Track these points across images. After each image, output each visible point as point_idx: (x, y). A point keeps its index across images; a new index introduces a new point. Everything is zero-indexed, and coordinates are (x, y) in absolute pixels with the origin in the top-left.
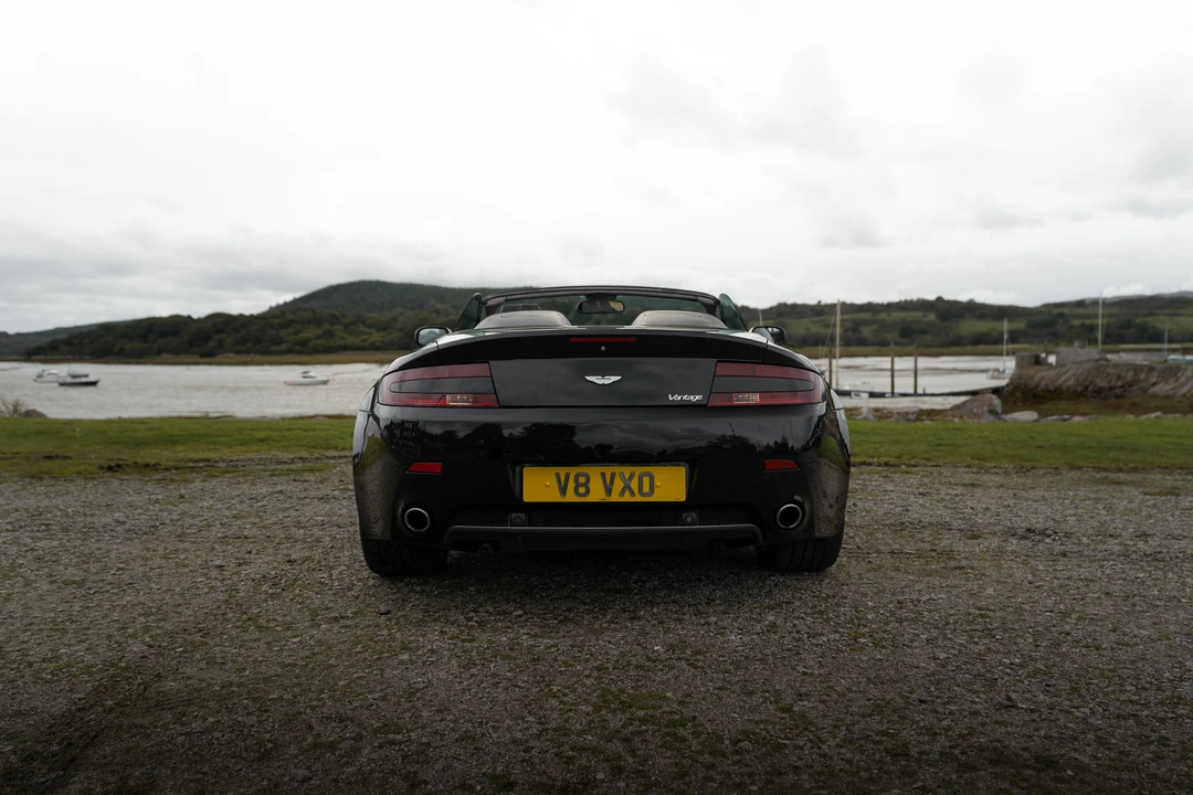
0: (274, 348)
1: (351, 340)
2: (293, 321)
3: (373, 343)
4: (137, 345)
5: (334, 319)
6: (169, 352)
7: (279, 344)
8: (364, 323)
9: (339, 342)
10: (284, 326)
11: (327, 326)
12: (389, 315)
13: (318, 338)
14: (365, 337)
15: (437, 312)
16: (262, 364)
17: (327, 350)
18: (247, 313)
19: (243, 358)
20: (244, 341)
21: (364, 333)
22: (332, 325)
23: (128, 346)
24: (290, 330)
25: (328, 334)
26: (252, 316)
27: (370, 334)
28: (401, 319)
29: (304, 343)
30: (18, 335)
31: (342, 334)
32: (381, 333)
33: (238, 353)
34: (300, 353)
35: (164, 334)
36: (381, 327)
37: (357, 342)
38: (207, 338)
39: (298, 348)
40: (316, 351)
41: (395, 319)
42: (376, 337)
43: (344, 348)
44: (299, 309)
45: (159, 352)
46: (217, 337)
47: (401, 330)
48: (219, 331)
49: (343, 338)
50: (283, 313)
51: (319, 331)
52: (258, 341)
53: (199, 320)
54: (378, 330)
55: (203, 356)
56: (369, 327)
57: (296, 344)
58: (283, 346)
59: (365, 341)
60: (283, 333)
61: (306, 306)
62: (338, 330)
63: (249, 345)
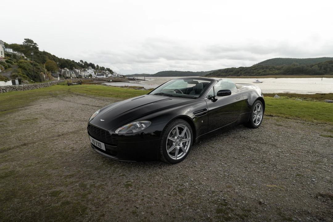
0: (252, 74)
1: (270, 72)
2: (257, 68)
3: (276, 73)
4: (225, 74)
5: (267, 68)
6: (231, 75)
7: (254, 73)
8: (274, 68)
9: (268, 73)
10: (255, 69)
11: (265, 69)
12: (282, 66)
13: (262, 72)
14: (274, 72)
15: (294, 65)
16: (248, 78)
17: (264, 75)
18: (247, 67)
19: (245, 77)
20: (246, 73)
21: (274, 71)
22: (266, 69)
23: (223, 74)
24: (256, 70)
25: (265, 71)
26: (248, 67)
27: (275, 71)
28: (284, 67)
29: (259, 73)
30: (205, 72)
31: (268, 71)
32: (278, 71)
33: (244, 75)
34: (258, 75)
35: (230, 72)
36: (278, 69)
37: (272, 73)
38: (238, 72)
39: (258, 74)
40: (262, 75)
41: (282, 67)
42: (277, 72)
43: (269, 74)
44: (259, 65)
45: (229, 75)
46: (240, 72)
47: (284, 70)
48: (241, 71)
49: (269, 72)
50: (255, 66)
51: (263, 70)
52: (249, 73)
53: (237, 68)
54: (277, 70)
55: (237, 76)
56: (275, 69)
57: (257, 73)
58: (254, 74)
59: (274, 73)
60: (254, 71)
61: (262, 65)
62: (268, 70)
63: (247, 74)
